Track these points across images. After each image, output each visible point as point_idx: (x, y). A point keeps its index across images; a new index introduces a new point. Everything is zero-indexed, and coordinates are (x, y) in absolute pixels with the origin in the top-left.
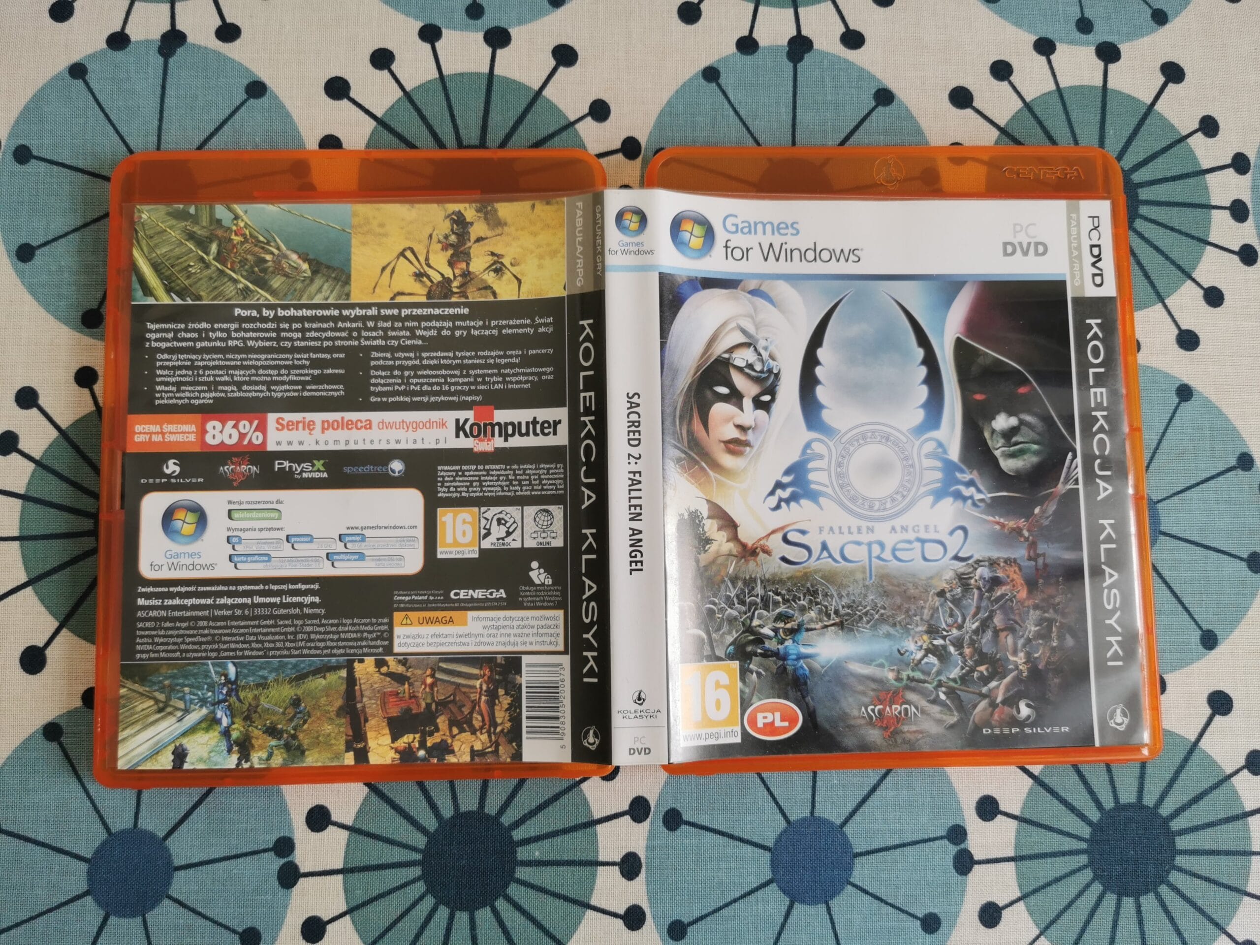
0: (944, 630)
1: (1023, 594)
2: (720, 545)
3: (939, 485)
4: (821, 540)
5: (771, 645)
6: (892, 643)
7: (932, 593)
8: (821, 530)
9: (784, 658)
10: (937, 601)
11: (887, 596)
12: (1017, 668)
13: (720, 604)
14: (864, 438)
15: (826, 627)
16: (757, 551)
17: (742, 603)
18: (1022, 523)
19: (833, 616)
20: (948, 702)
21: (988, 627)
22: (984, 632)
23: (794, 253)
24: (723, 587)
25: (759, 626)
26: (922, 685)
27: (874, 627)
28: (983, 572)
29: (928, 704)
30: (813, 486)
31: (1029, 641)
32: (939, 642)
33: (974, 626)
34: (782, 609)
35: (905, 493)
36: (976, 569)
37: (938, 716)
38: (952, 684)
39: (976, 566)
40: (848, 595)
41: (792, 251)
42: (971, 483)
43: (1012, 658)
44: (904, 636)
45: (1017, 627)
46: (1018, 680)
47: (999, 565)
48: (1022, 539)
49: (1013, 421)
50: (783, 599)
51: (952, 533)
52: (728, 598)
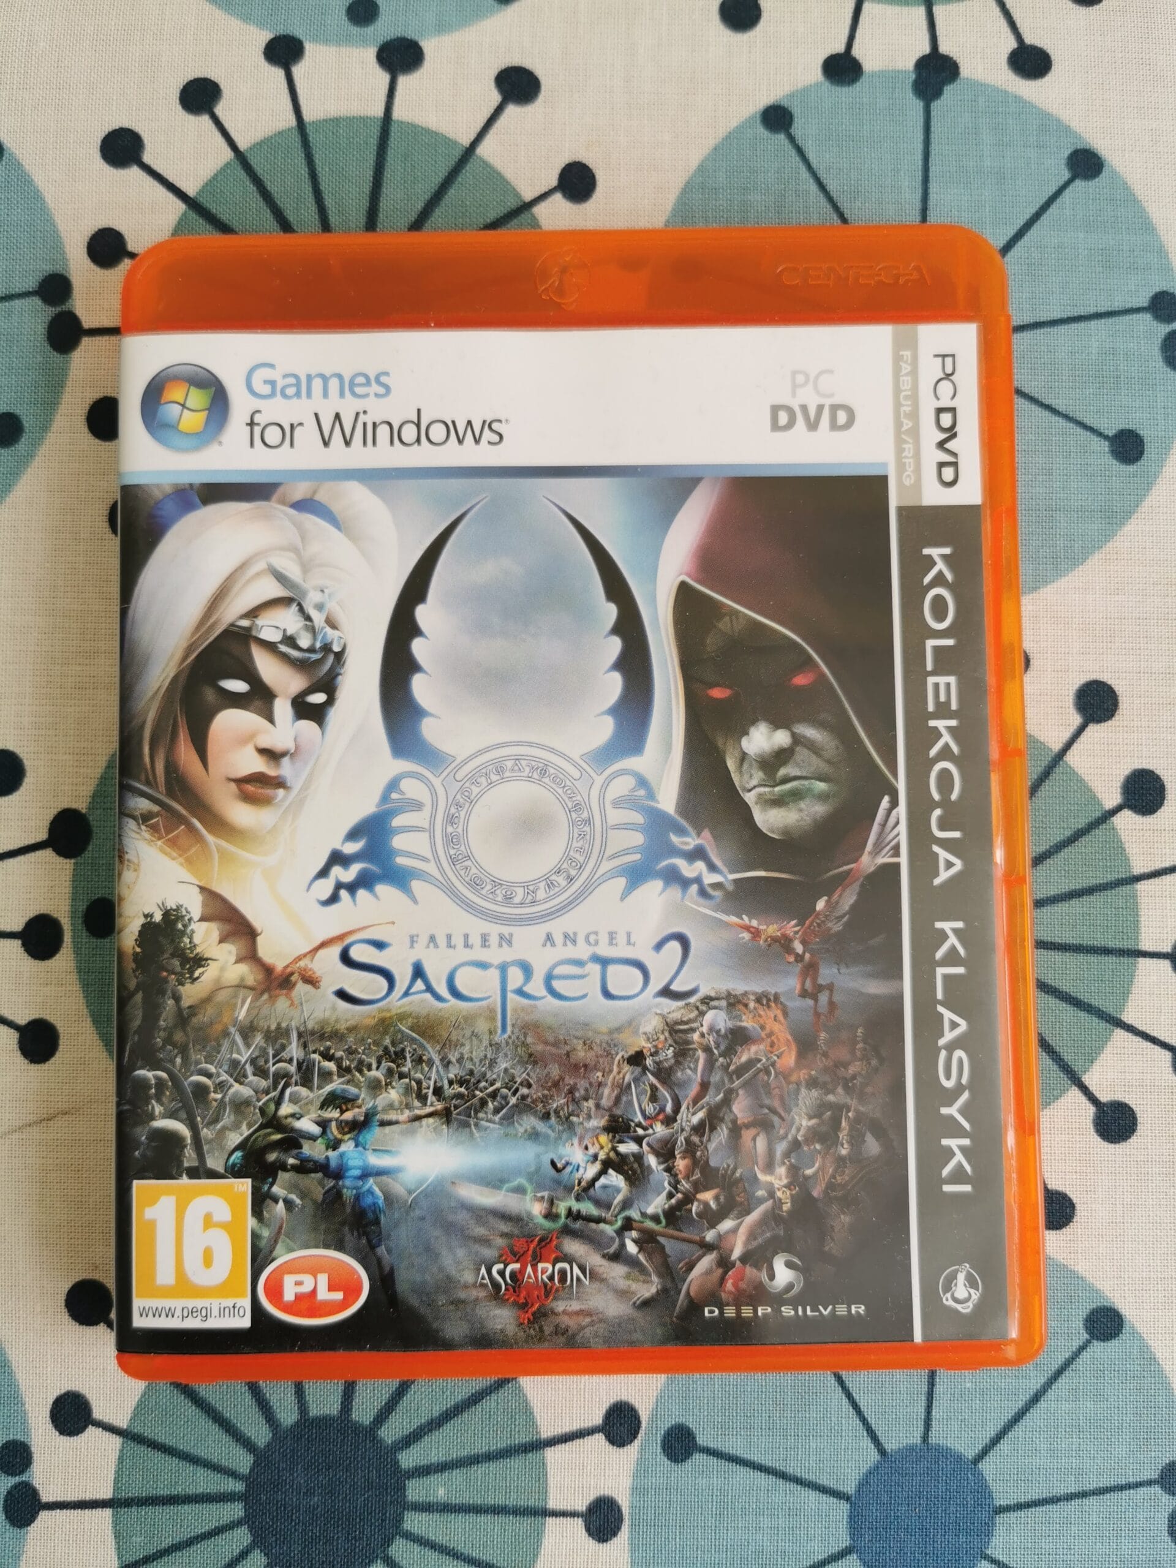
0: (639, 1125)
1: (789, 1059)
2: (222, 969)
3: (638, 857)
4: (413, 959)
5: (314, 1150)
6: (540, 1149)
7: (619, 1057)
8: (413, 940)
9: (338, 1174)
10: (629, 1073)
11: (535, 1063)
12: (771, 1194)
13: (218, 1075)
14: (500, 771)
15: (418, 1118)
16: (294, 978)
17: (261, 1072)
18: (791, 927)
19: (431, 1098)
20: (641, 1257)
21: (722, 1120)
22: (713, 1128)
23: (379, 430)
24: (226, 1044)
25: (293, 1115)
26: (593, 1225)
27: (508, 1119)
28: (717, 1018)
29: (604, 1262)
30: (400, 860)
31: (796, 1145)
32: (628, 1148)
33: (695, 1120)
34: (335, 1085)
35: (573, 873)
36: (702, 1014)
37: (622, 1284)
38: (650, 1224)
39: (703, 1008)
40: (460, 1060)
41: (375, 425)
42: (698, 854)
43: (763, 1177)
44: (565, 1136)
45: (776, 1120)
46: (773, 1217)
47: (746, 1006)
48: (791, 959)
49: (782, 738)
50: (339, 1067)
51: (659, 946)
52: (235, 1064)
